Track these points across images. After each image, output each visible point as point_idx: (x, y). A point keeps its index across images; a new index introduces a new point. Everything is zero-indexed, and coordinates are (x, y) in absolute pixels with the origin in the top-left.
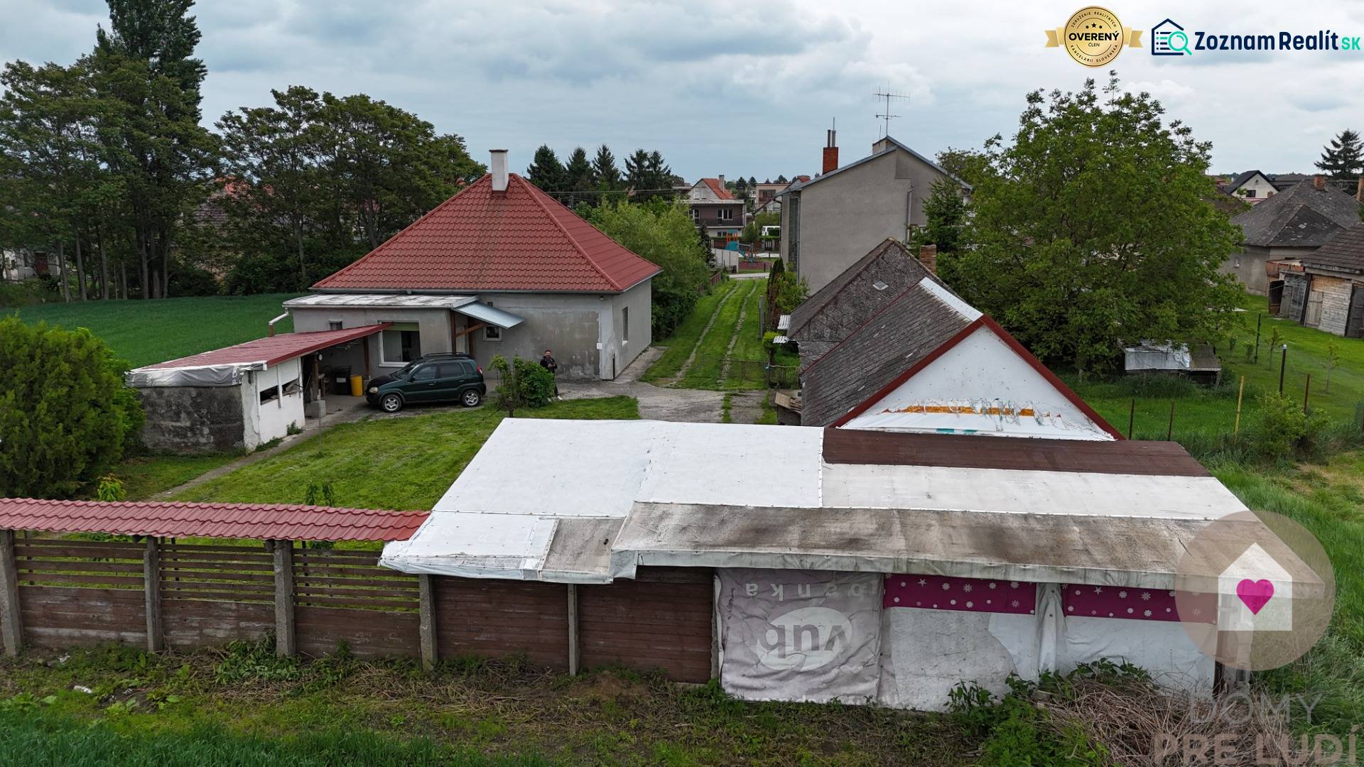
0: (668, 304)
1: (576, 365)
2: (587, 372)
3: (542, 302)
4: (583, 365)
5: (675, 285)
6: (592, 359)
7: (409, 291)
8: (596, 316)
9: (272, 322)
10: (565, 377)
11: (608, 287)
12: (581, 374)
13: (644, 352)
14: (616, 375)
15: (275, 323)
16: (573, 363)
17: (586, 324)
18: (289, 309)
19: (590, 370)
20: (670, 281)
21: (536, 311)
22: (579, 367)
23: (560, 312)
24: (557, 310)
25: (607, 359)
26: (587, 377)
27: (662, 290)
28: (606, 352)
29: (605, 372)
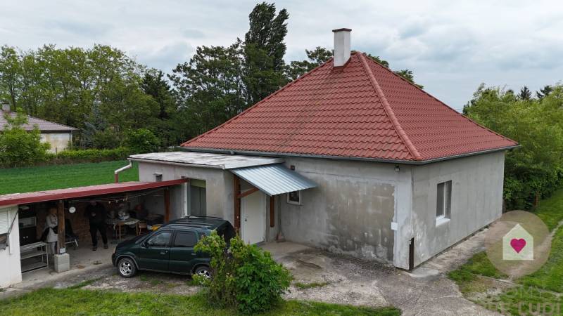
0: (529, 179)
1: (368, 244)
2: (380, 255)
3: (337, 169)
4: (375, 245)
5: (537, 160)
6: (386, 240)
7: (232, 153)
8: (392, 189)
9: (116, 171)
10: (356, 255)
11: (405, 155)
12: (373, 255)
13: (487, 227)
14: (416, 264)
15: (118, 173)
16: (364, 241)
17: (380, 198)
18: (132, 162)
19: (383, 253)
20: (529, 156)
21: (329, 178)
22: (371, 246)
23: (353, 181)
24: (350, 178)
25: (402, 245)
26: (379, 260)
27: (519, 164)
28: (401, 235)
29: (401, 259)
